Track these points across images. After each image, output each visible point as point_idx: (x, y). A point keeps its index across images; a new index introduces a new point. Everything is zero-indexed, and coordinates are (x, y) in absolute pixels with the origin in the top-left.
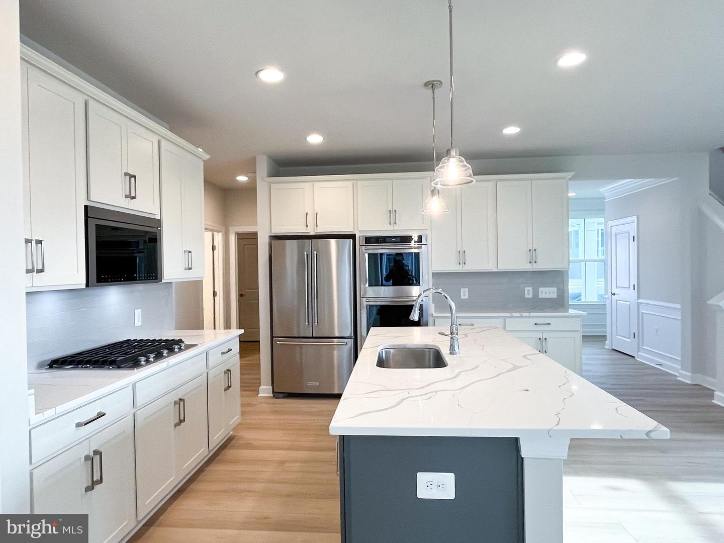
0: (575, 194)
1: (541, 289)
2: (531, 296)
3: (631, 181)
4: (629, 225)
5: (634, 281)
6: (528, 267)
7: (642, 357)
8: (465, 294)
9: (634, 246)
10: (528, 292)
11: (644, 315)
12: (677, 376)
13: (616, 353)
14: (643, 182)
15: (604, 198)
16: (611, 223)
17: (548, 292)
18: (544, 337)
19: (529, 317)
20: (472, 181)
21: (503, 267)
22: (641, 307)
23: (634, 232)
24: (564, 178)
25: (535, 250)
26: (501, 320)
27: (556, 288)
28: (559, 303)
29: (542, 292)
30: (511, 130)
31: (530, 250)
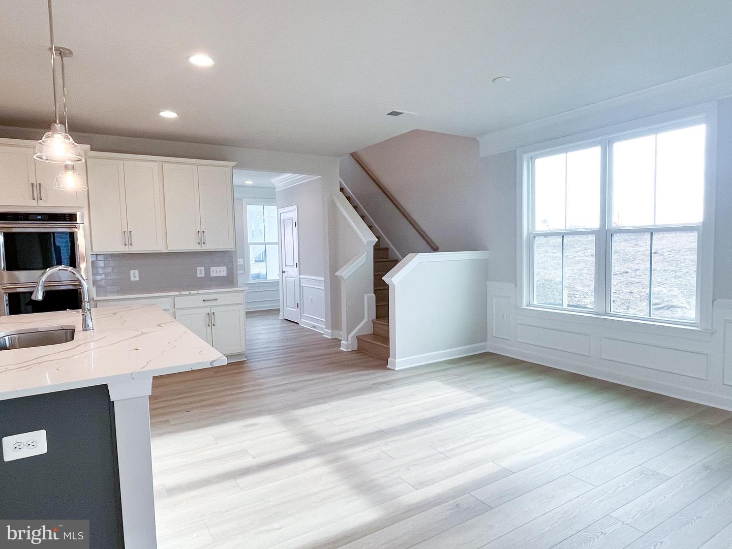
0: (252, 183)
1: (212, 269)
2: (203, 275)
3: (292, 175)
4: (291, 213)
5: (296, 261)
6: (198, 248)
7: (305, 323)
8: (135, 275)
9: (295, 229)
10: (201, 272)
11: (304, 288)
12: (323, 334)
13: (287, 322)
14: (299, 177)
15: (275, 188)
16: (281, 211)
17: (219, 271)
18: (212, 312)
19: (198, 294)
20: (81, 160)
21: (174, 247)
22: (302, 282)
23: (295, 220)
24: (228, 167)
25: (203, 232)
26: (170, 299)
27: (226, 267)
28: (229, 281)
29: (213, 271)
30: (169, 115)
31: (198, 232)
